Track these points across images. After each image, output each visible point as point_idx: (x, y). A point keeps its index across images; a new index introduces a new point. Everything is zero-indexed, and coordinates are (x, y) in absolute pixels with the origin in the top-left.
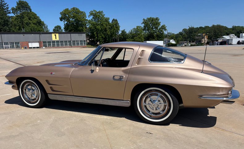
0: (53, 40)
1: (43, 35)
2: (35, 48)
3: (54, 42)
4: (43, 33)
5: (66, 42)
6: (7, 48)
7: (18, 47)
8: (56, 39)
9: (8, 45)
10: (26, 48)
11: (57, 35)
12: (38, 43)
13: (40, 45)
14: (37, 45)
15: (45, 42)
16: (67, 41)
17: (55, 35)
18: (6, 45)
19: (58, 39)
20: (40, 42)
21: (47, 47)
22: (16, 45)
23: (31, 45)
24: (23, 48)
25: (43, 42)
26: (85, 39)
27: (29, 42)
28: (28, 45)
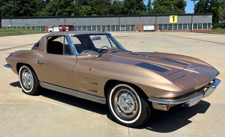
0: (170, 22)
1: (159, 18)
2: (149, 31)
3: (171, 25)
4: (159, 16)
5: (185, 25)
6: (123, 31)
7: (133, 30)
8: (174, 21)
9: (124, 28)
10: (140, 31)
11: (176, 17)
12: (154, 26)
13: (155, 28)
14: (152, 28)
15: (161, 25)
16: (187, 24)
17: (174, 17)
18: (122, 28)
19: (176, 21)
20: (156, 25)
21: (162, 30)
22: (132, 28)
24: (137, 31)
25: (159, 25)
26: (211, 22)
27: (144, 25)
28: (143, 28)
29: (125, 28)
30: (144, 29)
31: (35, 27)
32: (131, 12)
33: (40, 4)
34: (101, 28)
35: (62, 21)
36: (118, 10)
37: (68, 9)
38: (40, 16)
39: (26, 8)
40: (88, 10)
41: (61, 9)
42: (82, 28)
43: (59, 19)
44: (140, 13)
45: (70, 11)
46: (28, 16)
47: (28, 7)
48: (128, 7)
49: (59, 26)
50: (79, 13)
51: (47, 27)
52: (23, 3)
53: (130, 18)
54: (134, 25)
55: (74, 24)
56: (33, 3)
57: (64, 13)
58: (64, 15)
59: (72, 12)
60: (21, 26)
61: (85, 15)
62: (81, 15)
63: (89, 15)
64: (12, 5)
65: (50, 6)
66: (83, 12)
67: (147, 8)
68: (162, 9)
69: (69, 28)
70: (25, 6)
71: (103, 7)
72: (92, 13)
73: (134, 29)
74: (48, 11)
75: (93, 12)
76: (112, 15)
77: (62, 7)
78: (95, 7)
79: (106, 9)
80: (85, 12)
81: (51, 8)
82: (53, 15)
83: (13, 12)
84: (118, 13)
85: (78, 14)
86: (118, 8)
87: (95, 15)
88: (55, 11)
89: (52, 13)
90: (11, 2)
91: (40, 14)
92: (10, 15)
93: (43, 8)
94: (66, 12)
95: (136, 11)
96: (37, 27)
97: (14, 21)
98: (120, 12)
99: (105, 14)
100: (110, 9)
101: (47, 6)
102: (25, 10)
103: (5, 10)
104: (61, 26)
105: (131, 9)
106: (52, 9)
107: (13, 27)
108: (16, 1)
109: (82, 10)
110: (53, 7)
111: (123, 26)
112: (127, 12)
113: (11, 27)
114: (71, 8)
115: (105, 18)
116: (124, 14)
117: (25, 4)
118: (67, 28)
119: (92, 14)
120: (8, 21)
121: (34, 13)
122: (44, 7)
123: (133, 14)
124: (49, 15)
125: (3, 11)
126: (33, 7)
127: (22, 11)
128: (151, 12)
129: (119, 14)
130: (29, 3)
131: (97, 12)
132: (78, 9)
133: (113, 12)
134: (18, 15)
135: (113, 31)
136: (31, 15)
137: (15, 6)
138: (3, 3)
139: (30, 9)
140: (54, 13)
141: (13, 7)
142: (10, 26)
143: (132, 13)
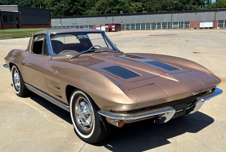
2: (207, 28)
4: (219, 10)
6: (176, 28)
7: (187, 27)
10: (195, 28)
12: (212, 23)
13: (214, 25)
14: (210, 24)
15: (221, 21)
18: (175, 25)
20: (215, 21)
21: (223, 27)
22: (186, 25)
23: (202, 25)
24: (192, 28)
25: (219, 21)
27: (200, 22)
28: (199, 25)
29: (178, 25)
30: (201, 26)
31: (83, 26)
32: (186, 7)
33: (90, 2)
34: (151, 26)
35: (109, 20)
36: (171, 5)
37: (117, 7)
38: (89, 15)
39: (76, 7)
40: (139, 6)
41: (111, 7)
42: (130, 27)
43: (107, 17)
44: (197, 9)
45: (119, 8)
46: (78, 15)
47: (78, 6)
48: (183, 3)
49: (106, 24)
50: (128, 10)
51: (95, 26)
52: (74, 3)
53: (184, 14)
54: (189, 22)
55: (122, 22)
56: (83, 2)
57: (113, 11)
58: (113, 13)
59: (121, 10)
60: (70, 25)
61: (135, 13)
62: (130, 13)
63: (139, 12)
64: (63, 5)
65: (99, 4)
66: (133, 9)
67: (206, 2)
68: (224, 3)
69: (115, 26)
70: (75, 5)
71: (155, 3)
72: (142, 10)
73: (189, 26)
74: (97, 10)
75: (144, 9)
76: (165, 11)
77: (111, 4)
78: (146, 3)
79: (158, 6)
80: (135, 9)
81: (100, 6)
82: (103, 13)
83: (64, 12)
84: (171, 9)
85: (127, 12)
86: (172, 4)
87: (146, 12)
88: (104, 10)
89: (101, 12)
90: (62, 2)
91: (89, 13)
92: (61, 15)
93: (92, 7)
94: (115, 10)
95: (192, 6)
96: (85, 26)
97: (63, 20)
98: (173, 8)
99: (157, 11)
100: (163, 5)
101: (97, 4)
102: (75, 9)
103: (56, 10)
104: (108, 24)
105: (187, 5)
106: (101, 8)
107: (62, 27)
108: (67, 1)
109: (133, 7)
110: (103, 5)
111: (175, 23)
112: (182, 8)
113: (61, 27)
114: (120, 6)
115: (156, 15)
116: (178, 10)
117: (75, 3)
118: (113, 27)
119: (143, 12)
120: (58, 20)
121: (83, 11)
122: (94, 5)
123: (189, 10)
124: (98, 14)
125: (55, 11)
126: (83, 6)
127: (72, 10)
128: (211, 7)
129: (173, 10)
130: (79, 2)
131: (148, 8)
132: (128, 7)
133: (166, 8)
134: (68, 14)
135: (164, 29)
136: (81, 14)
137: (66, 5)
138: (56, 3)
139: (80, 8)
140: (103, 11)
141: (64, 6)
142: (60, 25)
143: (187, 9)
